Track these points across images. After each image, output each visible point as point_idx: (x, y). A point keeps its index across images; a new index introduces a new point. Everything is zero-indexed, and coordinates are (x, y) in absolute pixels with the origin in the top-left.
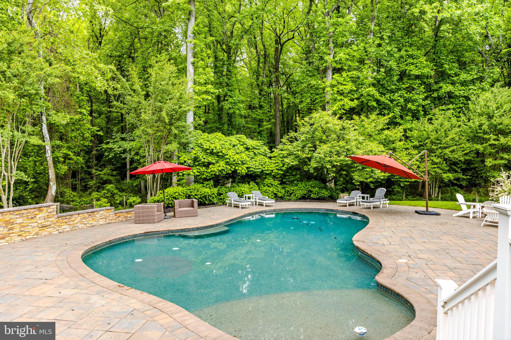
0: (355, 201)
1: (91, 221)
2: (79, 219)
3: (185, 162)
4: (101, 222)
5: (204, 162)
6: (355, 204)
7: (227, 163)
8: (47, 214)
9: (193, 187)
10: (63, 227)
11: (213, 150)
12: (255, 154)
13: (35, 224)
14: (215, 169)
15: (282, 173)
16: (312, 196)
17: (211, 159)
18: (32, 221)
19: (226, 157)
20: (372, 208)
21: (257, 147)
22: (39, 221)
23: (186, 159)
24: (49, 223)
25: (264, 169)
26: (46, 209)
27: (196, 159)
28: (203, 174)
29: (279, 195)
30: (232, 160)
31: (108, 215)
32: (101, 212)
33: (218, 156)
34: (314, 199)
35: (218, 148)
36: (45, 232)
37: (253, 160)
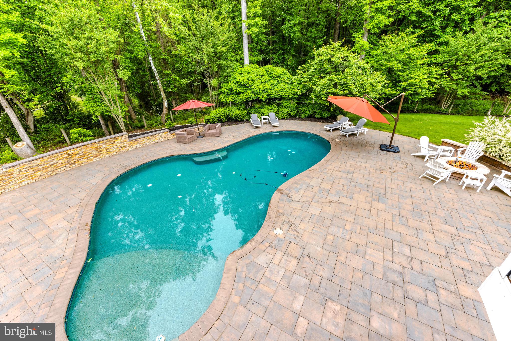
0: (340, 127)
1: (154, 140)
2: (145, 140)
3: (225, 92)
4: (162, 140)
5: (236, 92)
6: (340, 129)
7: (253, 92)
8: (122, 140)
9: (230, 109)
10: (136, 146)
11: (241, 82)
12: (278, 81)
13: (116, 147)
14: (243, 98)
15: (297, 97)
16: (316, 116)
17: (240, 90)
18: (113, 145)
19: (252, 87)
20: (347, 137)
21: (281, 76)
22: (118, 145)
23: (225, 90)
24: (125, 145)
25: (282, 95)
26: (120, 137)
27: (231, 90)
28: (236, 101)
29: (292, 114)
30: (255, 90)
31: (166, 135)
32: (160, 134)
33: (247, 87)
34: (317, 118)
35: (244, 81)
36: (124, 150)
37: (276, 87)
